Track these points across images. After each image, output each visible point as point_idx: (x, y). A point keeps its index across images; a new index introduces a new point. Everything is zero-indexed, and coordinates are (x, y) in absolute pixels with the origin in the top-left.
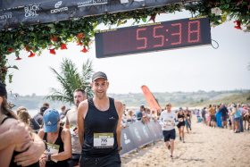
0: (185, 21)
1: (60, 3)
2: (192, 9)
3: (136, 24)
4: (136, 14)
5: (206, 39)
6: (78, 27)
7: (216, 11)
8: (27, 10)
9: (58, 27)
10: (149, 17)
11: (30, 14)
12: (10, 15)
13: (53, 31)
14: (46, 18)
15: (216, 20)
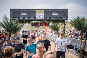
1: (26, 17)
3: (38, 22)
4: (38, 21)
6: (29, 22)
7: (50, 22)
8: (20, 18)
9: (26, 21)
14: (24, 20)
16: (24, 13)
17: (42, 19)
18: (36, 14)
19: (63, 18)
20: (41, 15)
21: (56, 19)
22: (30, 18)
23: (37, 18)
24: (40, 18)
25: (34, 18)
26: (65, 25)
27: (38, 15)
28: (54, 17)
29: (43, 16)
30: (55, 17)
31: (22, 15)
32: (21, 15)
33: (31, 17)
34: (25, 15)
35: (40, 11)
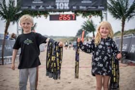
0: (71, 15)
1: (41, 6)
2: (73, 12)
4: (60, 11)
5: (75, 19)
6: (45, 13)
7: (78, 13)
9: (40, 12)
10: (62, 12)
11: (33, 8)
12: (27, 8)
13: (39, 13)
14: (37, 10)
15: (78, 15)
17: (65, 8)
18: (56, 2)
19: (99, 8)
20: (64, 3)
21: (88, 9)
22: (47, 8)
23: (58, 8)
24: (62, 8)
25: (53, 8)
26: (102, 18)
27: (59, 3)
28: (84, 6)
29: (68, 3)
30: (87, 6)
31: (35, 2)
32: (33, 2)
33: (49, 6)
34: (39, 2)
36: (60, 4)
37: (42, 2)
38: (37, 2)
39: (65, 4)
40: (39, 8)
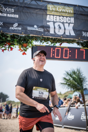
16: (9, 10)
17: (67, 33)
18: (48, 19)
20: (63, 23)
23: (52, 32)
24: (61, 33)
27: (54, 23)
33: (33, 26)
35: (60, 8)
36: (56, 25)
37: (17, 16)
38: (5, 15)
39: (66, 25)
40: (11, 28)
